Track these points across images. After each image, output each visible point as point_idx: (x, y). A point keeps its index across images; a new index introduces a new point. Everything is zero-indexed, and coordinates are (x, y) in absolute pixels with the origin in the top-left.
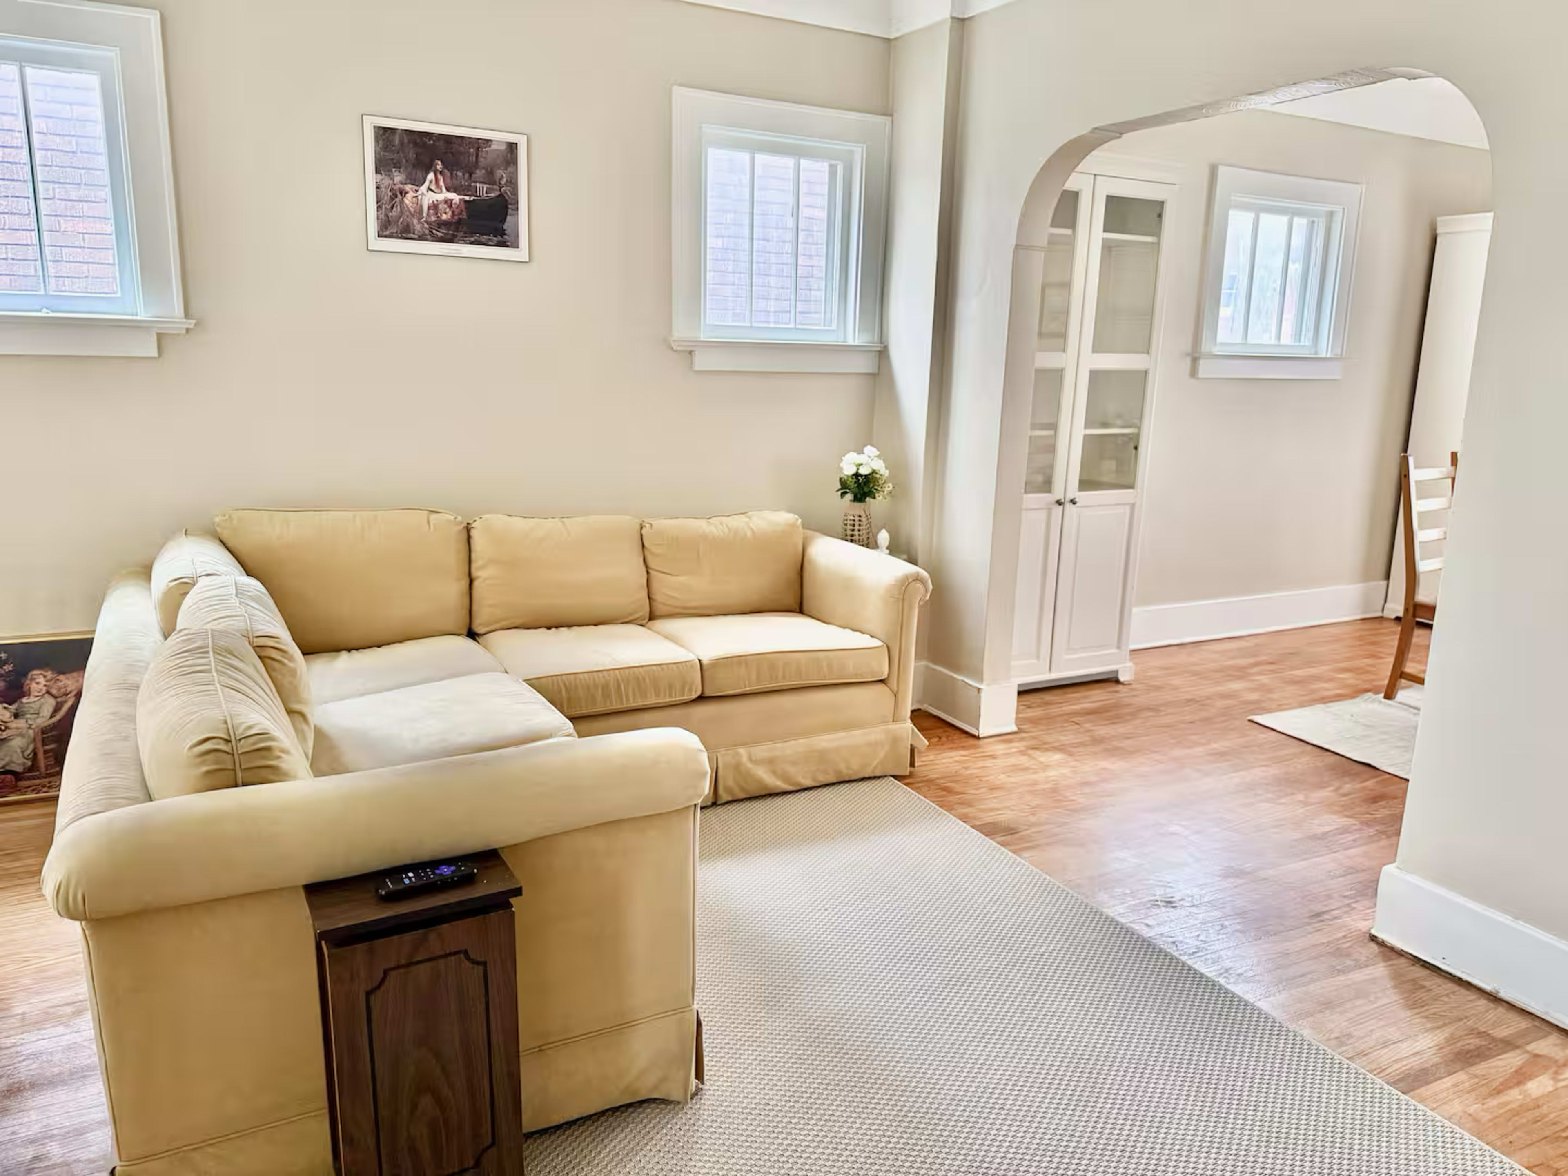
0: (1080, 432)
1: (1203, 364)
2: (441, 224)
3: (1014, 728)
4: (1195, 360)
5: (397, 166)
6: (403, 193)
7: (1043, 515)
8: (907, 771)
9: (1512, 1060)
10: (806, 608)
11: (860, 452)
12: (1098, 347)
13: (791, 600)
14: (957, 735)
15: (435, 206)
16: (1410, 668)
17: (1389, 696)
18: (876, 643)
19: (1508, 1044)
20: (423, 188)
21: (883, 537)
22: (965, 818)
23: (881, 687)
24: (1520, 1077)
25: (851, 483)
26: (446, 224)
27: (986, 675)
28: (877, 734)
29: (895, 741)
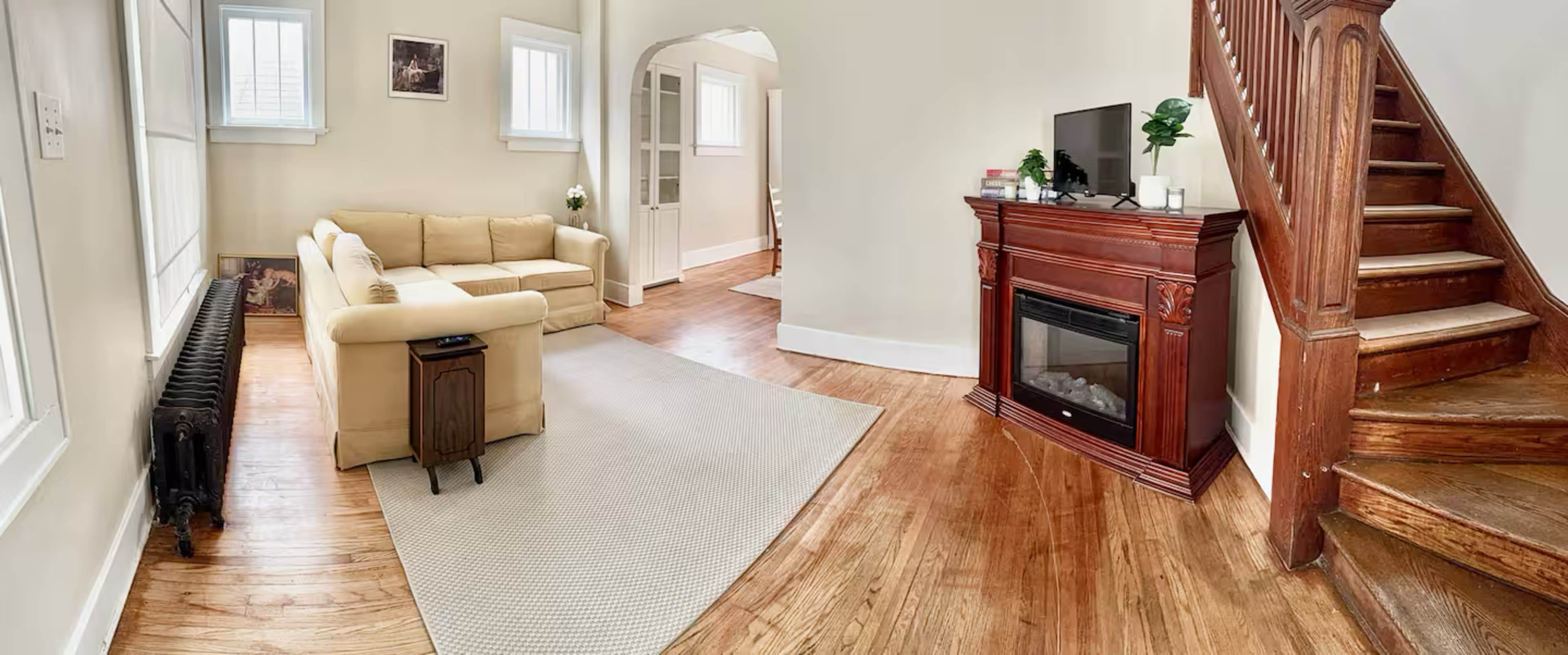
0: (658, 178)
1: (698, 149)
2: (415, 84)
3: (642, 302)
4: (695, 148)
5: (401, 57)
6: (402, 70)
7: (646, 214)
8: (603, 321)
9: (822, 371)
10: (556, 256)
11: (575, 187)
12: (662, 141)
13: (550, 254)
14: (619, 307)
15: (413, 76)
16: (778, 264)
17: (774, 274)
18: (588, 269)
19: (820, 368)
20: (409, 68)
21: (586, 225)
22: (629, 336)
23: (591, 287)
24: (825, 374)
25: (572, 202)
26: (418, 84)
27: (631, 281)
28: (590, 306)
29: (598, 309)
